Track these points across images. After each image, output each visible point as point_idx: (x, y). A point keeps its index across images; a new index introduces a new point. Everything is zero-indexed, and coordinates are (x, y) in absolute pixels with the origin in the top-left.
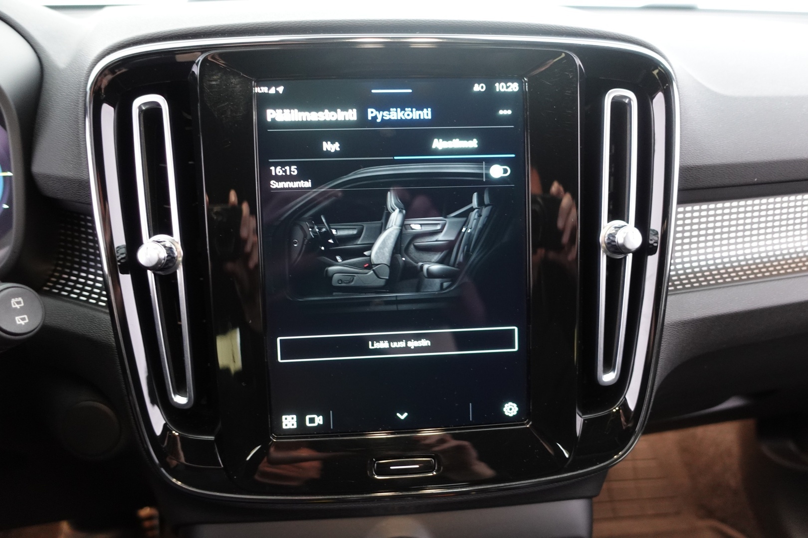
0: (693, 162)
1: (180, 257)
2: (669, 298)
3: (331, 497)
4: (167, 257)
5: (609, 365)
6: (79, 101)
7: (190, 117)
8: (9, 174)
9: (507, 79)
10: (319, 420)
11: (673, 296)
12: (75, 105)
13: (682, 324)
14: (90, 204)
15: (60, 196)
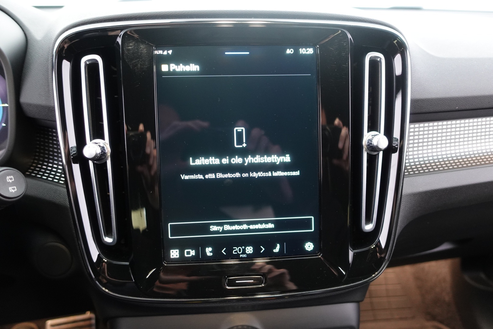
0: (419, 97)
1: (109, 153)
2: (405, 179)
3: (199, 300)
4: (101, 152)
5: (369, 220)
6: (49, 59)
7: (115, 69)
8: (6, 105)
9: (307, 46)
10: (193, 253)
11: (408, 178)
12: (47, 62)
13: (413, 195)
14: (55, 121)
15: (37, 116)
